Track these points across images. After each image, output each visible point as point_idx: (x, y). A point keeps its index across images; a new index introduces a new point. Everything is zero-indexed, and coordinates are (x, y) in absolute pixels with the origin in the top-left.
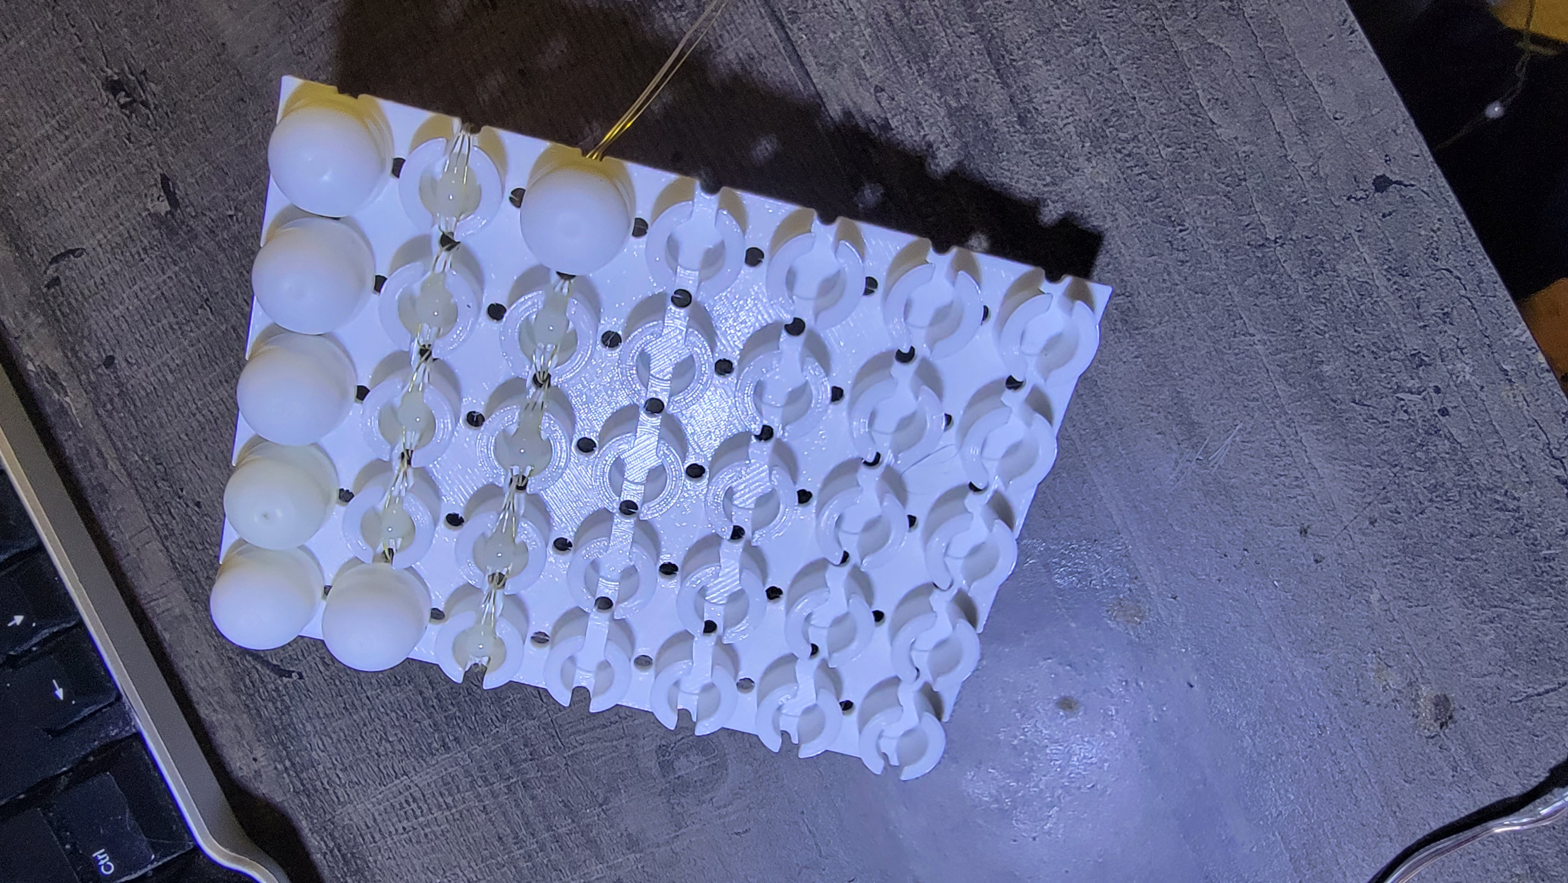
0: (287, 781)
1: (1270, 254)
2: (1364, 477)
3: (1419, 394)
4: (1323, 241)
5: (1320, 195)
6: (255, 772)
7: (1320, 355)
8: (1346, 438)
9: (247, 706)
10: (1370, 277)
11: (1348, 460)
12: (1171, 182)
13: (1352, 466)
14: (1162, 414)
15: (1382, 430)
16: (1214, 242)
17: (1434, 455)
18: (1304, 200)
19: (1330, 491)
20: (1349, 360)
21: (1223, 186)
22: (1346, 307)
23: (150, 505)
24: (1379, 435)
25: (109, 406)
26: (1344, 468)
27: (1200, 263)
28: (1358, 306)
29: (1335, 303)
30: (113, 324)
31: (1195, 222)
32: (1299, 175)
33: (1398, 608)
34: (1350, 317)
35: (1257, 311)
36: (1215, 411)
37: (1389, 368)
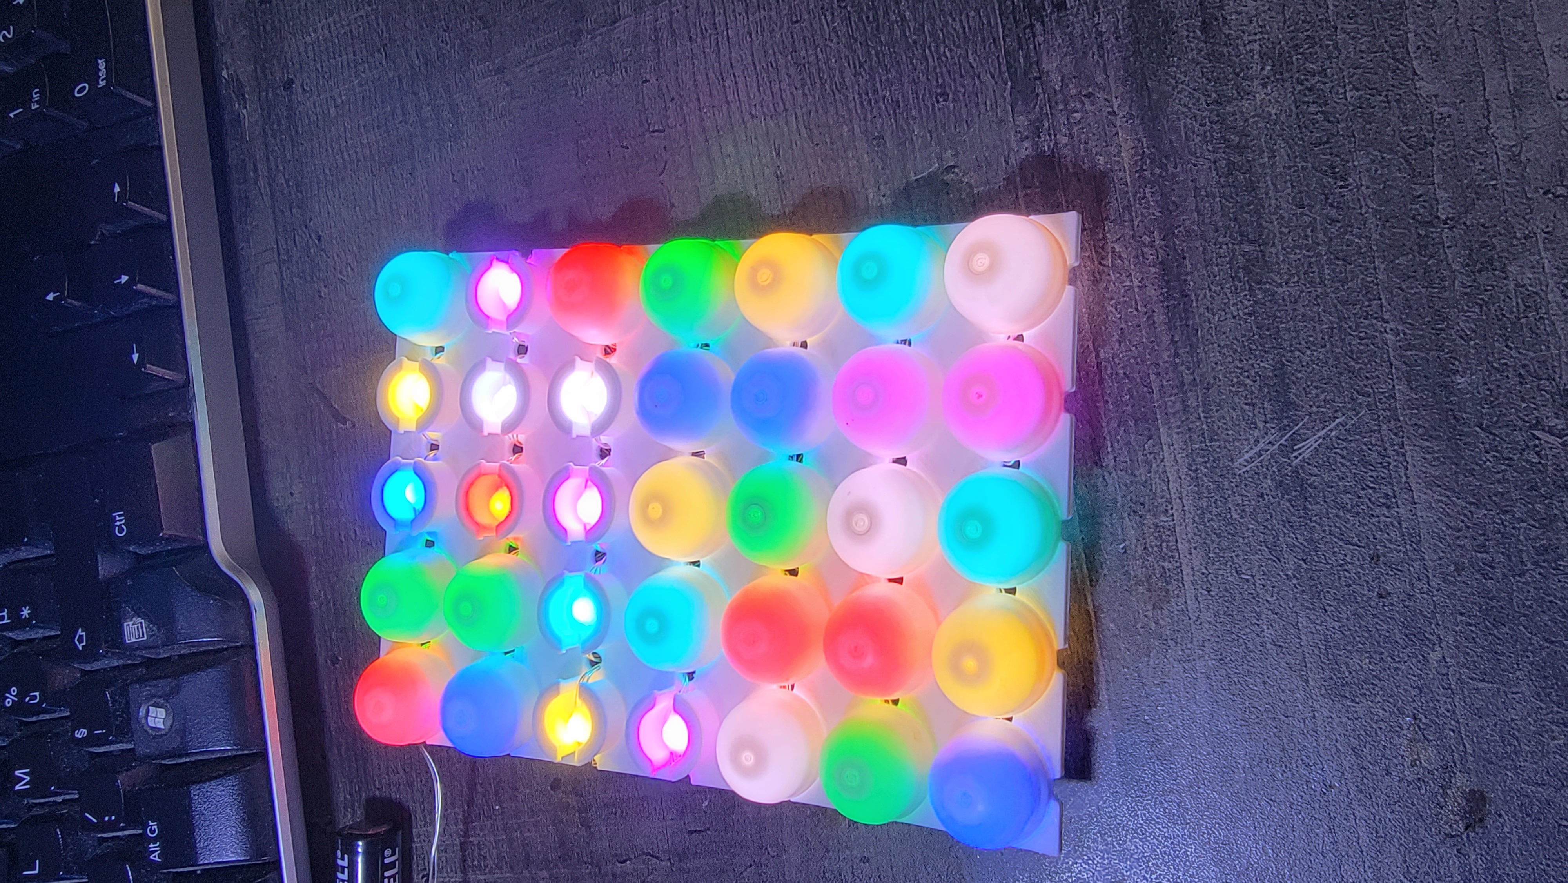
1: (1434, 235)
2: (1465, 515)
3: (1560, 438)
4: (1501, 235)
5: (1514, 181)
6: (289, 506)
7: (1457, 363)
8: (1457, 465)
9: (300, 441)
10: (1544, 288)
11: (1453, 490)
12: (1348, 128)
13: (1454, 499)
14: (1257, 385)
15: (1504, 467)
16: (1375, 207)
17: (1556, 512)
18: (1494, 182)
19: (1420, 520)
20: (1489, 376)
21: (1406, 148)
22: (1504, 315)
23: (280, 228)
24: (1499, 473)
25: (275, 127)
26: (1444, 499)
27: (1352, 226)
28: (1519, 319)
29: (1492, 308)
30: (302, 50)
31: (1360, 178)
32: (1496, 154)
33: (1458, 676)
34: (1506, 329)
35: (1399, 295)
36: (1317, 396)
37: (1533, 398)
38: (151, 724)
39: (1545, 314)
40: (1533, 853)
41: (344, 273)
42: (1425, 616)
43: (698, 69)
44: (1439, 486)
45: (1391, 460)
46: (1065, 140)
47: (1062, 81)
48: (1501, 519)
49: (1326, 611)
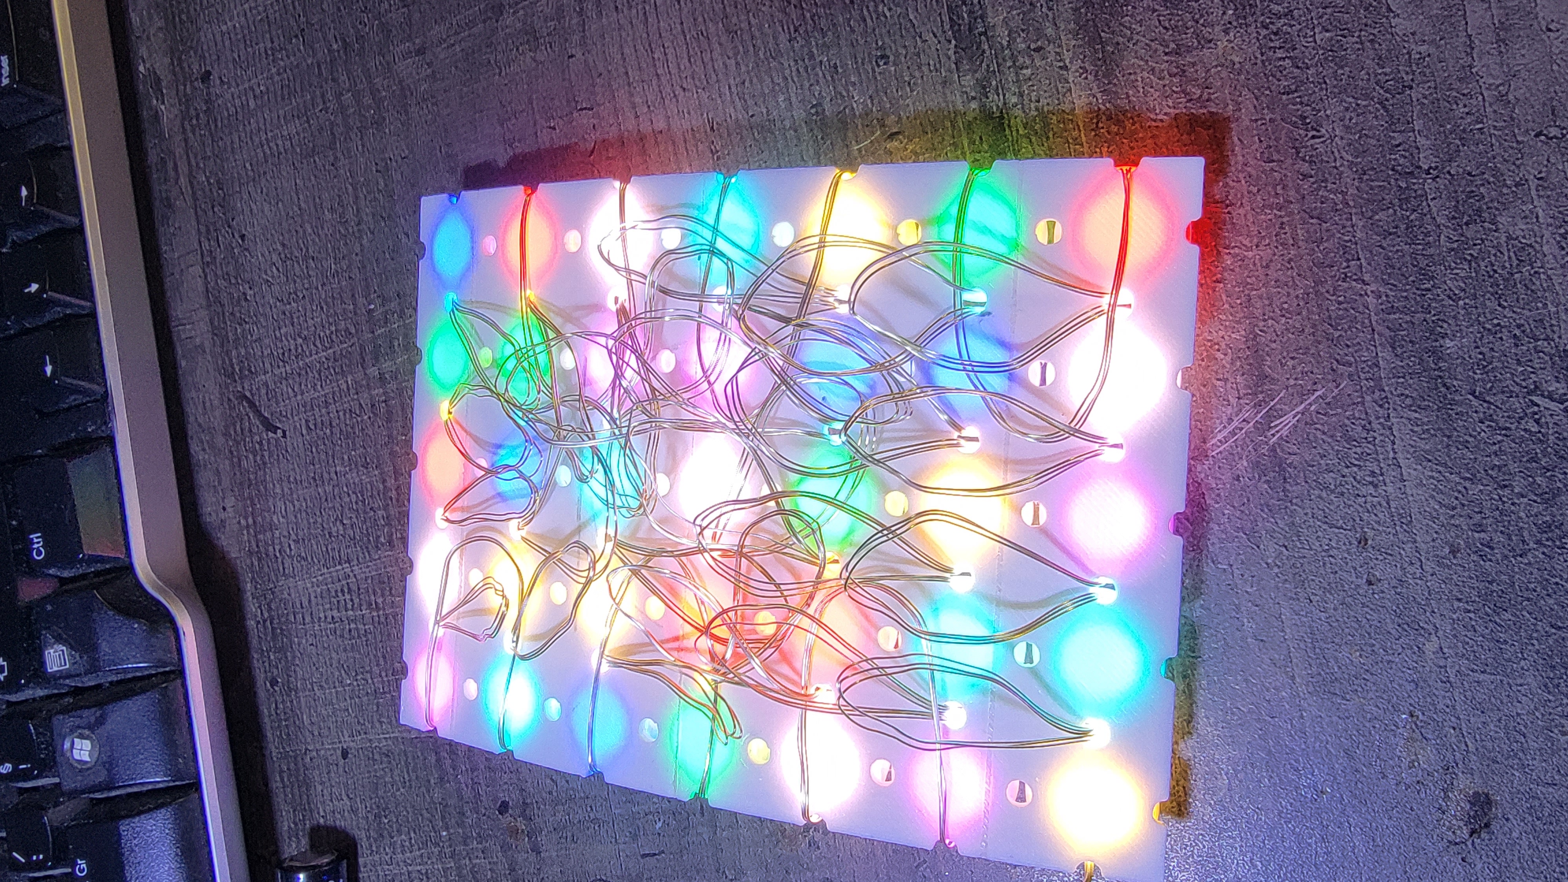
0: (246, 538)
1: (1416, 187)
2: (1460, 492)
3: (1562, 403)
4: (1489, 183)
5: (1503, 124)
6: (222, 521)
7: (1445, 325)
8: (1449, 437)
9: (231, 452)
10: (1539, 240)
11: (1445, 465)
12: (1318, 73)
13: (1447, 474)
14: (1228, 358)
15: (1500, 438)
16: (1350, 159)
17: (1559, 485)
18: (1480, 126)
19: (1411, 498)
20: (1481, 339)
21: (1381, 91)
22: (1495, 271)
23: (203, 229)
24: (1495, 444)
25: (194, 122)
26: (1436, 475)
27: (1326, 181)
28: (1512, 275)
29: (1482, 264)
30: (219, 38)
31: (1334, 129)
32: (1482, 95)
33: (1457, 668)
34: (1498, 286)
35: (1380, 253)
36: (1294, 368)
37: (1531, 361)
38: (77, 757)
39: (1542, 267)
40: (1545, 860)
41: (269, 272)
42: (1419, 604)
43: (626, 41)
44: (1430, 461)
45: (1375, 434)
46: (1014, 100)
47: (1009, 35)
48: (1498, 495)
49: (1311, 601)
